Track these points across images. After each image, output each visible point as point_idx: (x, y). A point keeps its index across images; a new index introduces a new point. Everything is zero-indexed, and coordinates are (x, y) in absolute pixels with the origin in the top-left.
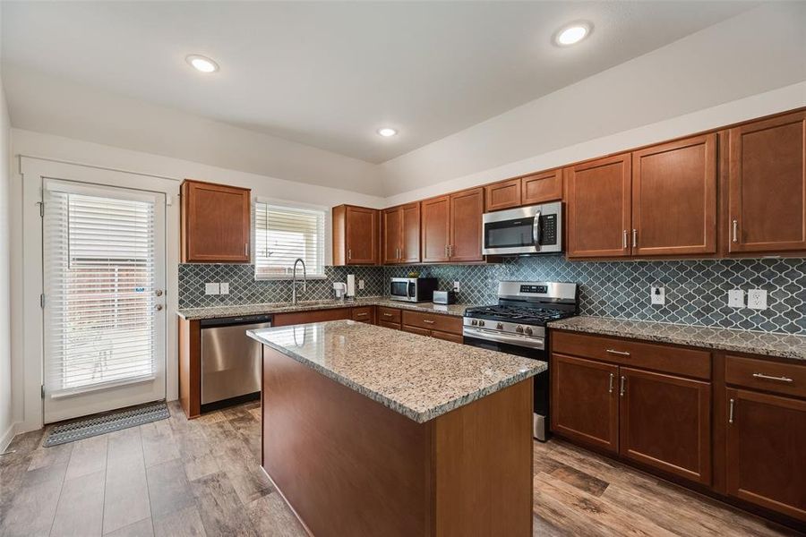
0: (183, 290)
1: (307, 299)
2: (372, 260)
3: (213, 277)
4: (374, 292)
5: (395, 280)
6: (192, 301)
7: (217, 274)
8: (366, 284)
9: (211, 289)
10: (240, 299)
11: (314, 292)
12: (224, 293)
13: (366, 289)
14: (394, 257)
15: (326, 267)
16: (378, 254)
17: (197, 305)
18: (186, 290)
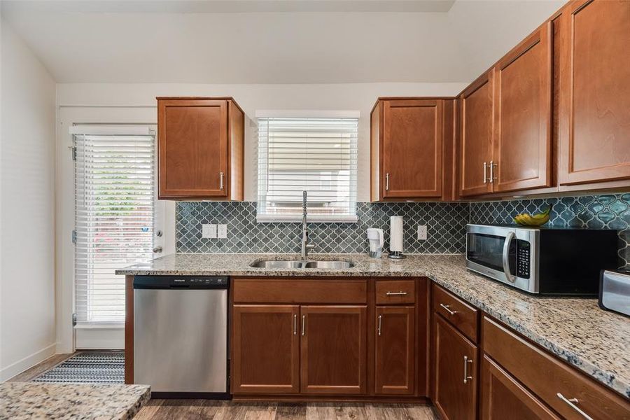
0: (181, 232)
1: (328, 250)
2: (435, 189)
3: (210, 218)
4: (447, 245)
5: (476, 228)
6: (189, 244)
7: (215, 213)
8: (431, 232)
9: (209, 231)
10: (240, 244)
11: (338, 241)
12: (222, 237)
13: (432, 241)
14: (478, 179)
15: (359, 204)
16: (448, 180)
17: (194, 249)
18: (184, 231)
